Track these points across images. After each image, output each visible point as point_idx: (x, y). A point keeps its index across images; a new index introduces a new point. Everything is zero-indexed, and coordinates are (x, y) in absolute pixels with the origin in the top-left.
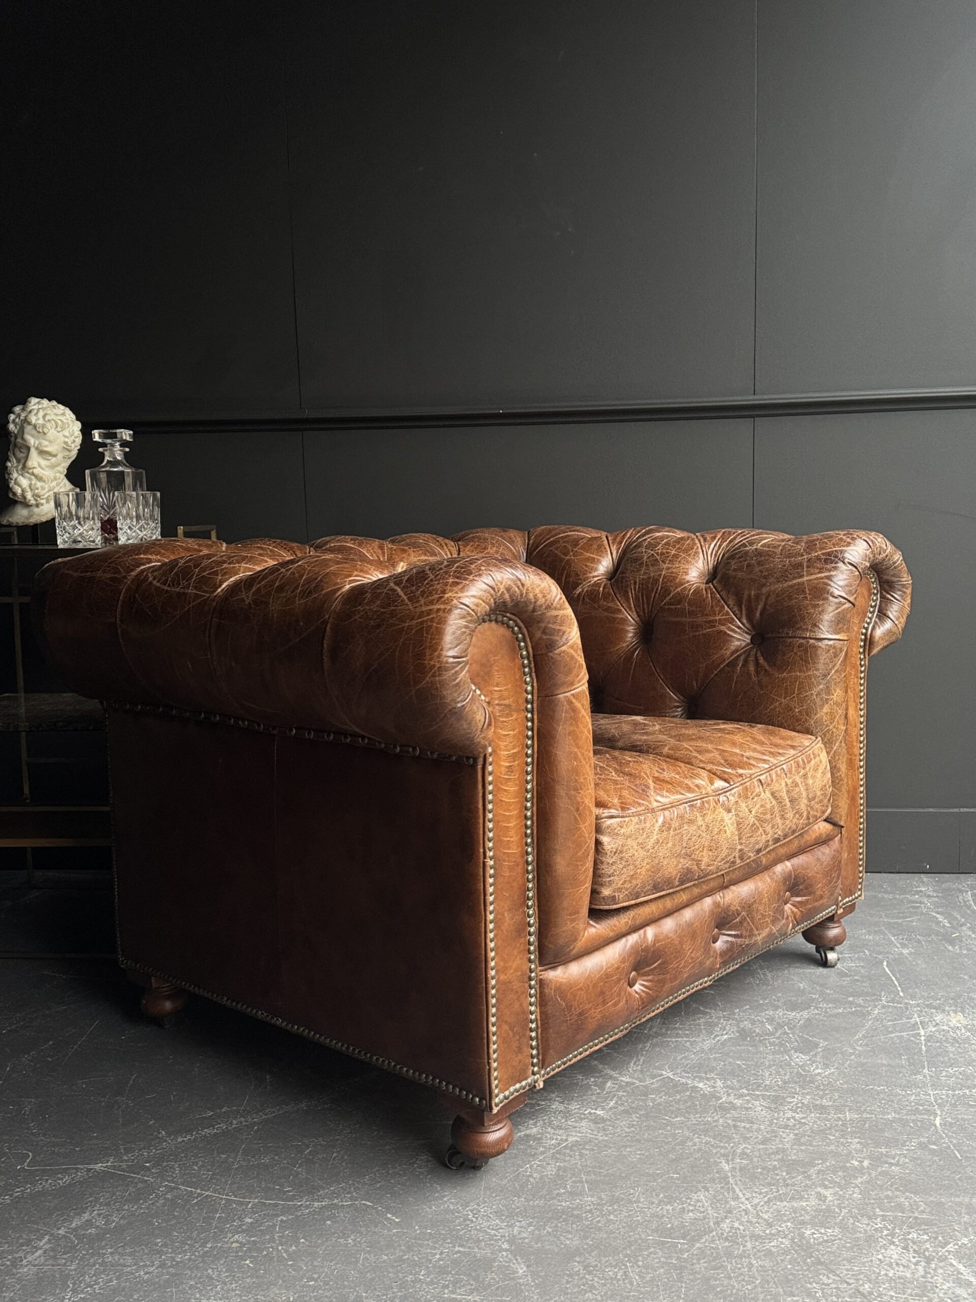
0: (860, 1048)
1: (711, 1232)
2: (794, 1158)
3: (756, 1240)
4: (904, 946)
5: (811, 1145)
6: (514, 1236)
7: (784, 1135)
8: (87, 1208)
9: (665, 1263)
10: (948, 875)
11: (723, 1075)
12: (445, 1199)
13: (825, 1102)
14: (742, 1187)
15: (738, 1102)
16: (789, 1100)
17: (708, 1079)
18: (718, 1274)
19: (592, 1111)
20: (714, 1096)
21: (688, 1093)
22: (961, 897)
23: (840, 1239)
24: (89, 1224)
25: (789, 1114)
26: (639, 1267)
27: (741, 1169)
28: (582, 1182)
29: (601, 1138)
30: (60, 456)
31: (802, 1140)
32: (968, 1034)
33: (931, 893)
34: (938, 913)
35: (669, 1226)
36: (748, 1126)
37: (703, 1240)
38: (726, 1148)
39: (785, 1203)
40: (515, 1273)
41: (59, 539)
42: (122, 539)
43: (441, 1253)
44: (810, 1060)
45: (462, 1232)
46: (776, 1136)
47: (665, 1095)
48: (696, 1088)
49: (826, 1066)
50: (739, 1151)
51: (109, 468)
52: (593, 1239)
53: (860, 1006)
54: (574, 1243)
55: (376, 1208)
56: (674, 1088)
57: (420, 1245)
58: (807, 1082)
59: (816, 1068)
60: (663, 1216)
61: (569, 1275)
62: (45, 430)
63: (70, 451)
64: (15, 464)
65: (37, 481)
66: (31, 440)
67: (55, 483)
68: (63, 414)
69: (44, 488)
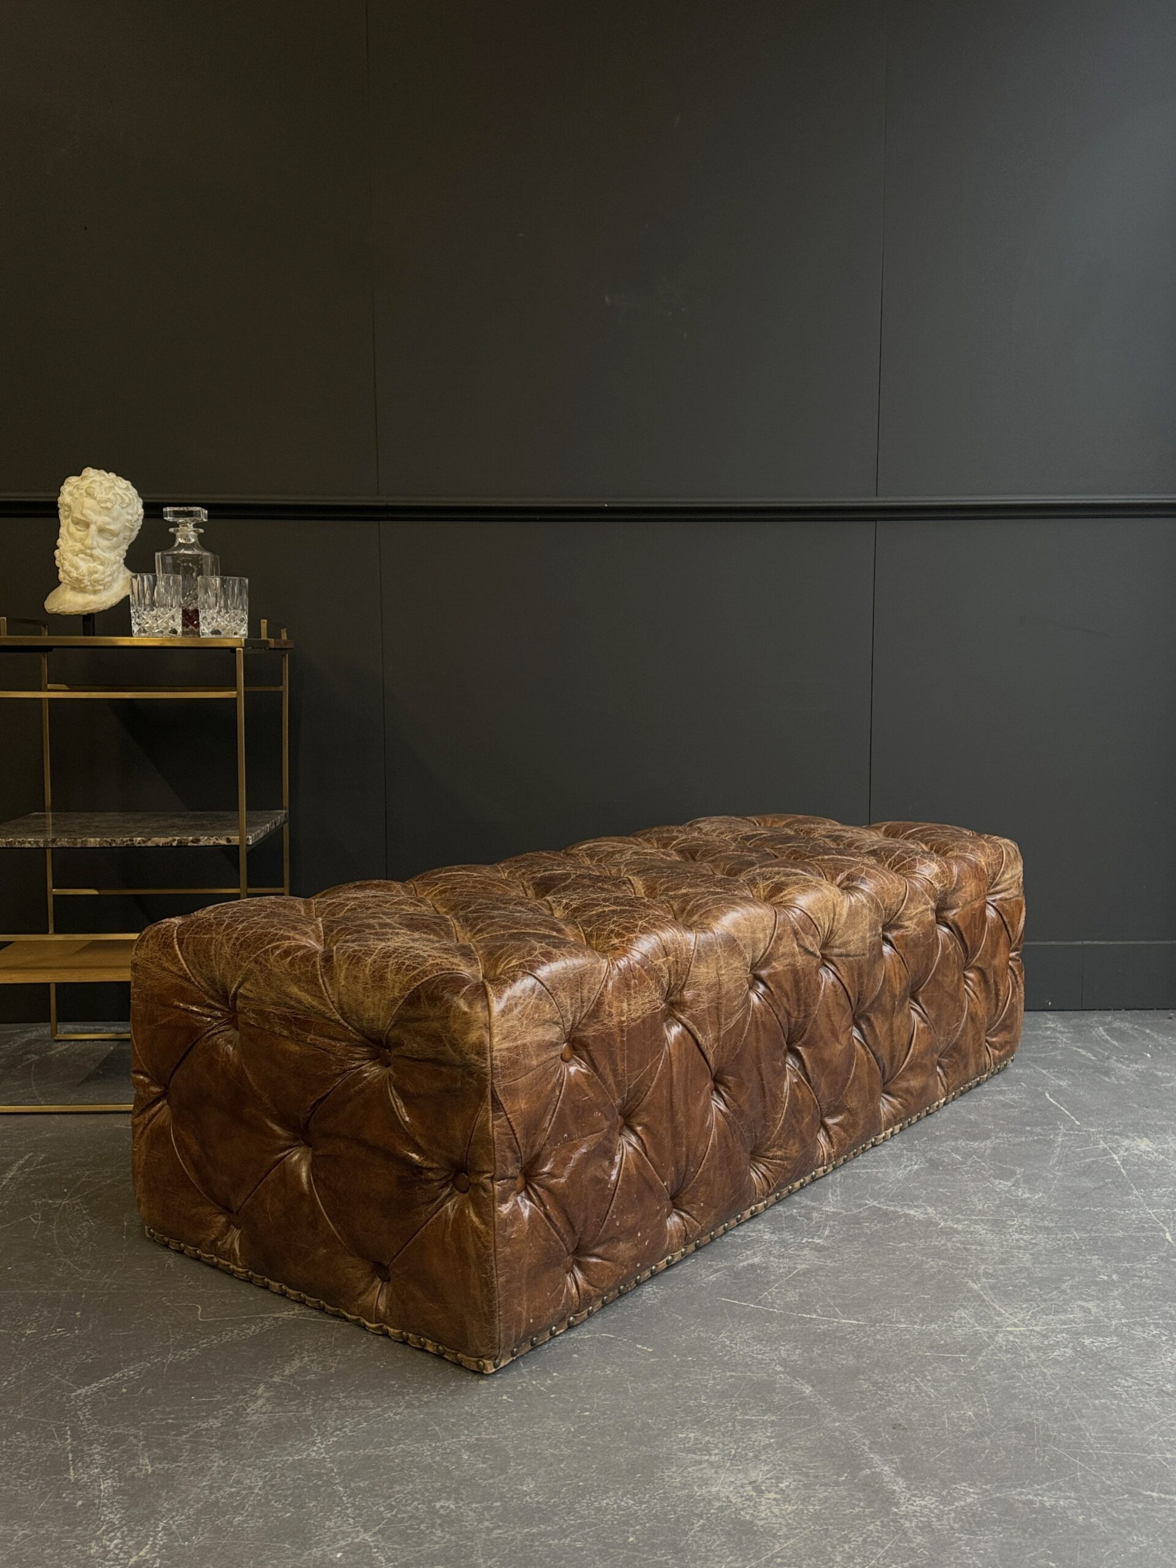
0: (1059, 1174)
1: (989, 1345)
2: (1040, 1275)
3: (1038, 1351)
4: (1059, 1078)
5: (1051, 1263)
6: (784, 1359)
7: (1021, 1256)
8: (293, 1355)
9: (953, 1376)
10: (1071, 1013)
11: (930, 1202)
12: (692, 1328)
13: (1046, 1223)
14: (1001, 1304)
15: (959, 1227)
16: (1009, 1223)
17: (916, 1206)
18: (1014, 1384)
19: (810, 1240)
20: (929, 1223)
21: (902, 1220)
22: (1094, 1033)
23: (1121, 1346)
24: (303, 1370)
25: (1017, 1236)
26: (929, 1381)
27: (992, 1288)
28: (830, 1306)
29: (831, 1265)
30: (121, 536)
31: (1041, 1259)
32: (1161, 1157)
33: (1062, 1029)
34: (1079, 1047)
35: (942, 1342)
36: (979, 1248)
37: (984, 1353)
38: (966, 1269)
39: (1051, 1317)
40: (801, 1393)
41: (135, 628)
42: (206, 631)
43: (714, 1379)
44: (1013, 1185)
45: (726, 1358)
46: (1013, 1257)
47: (879, 1222)
48: (908, 1215)
49: (1033, 1191)
50: (981, 1271)
51: (182, 551)
52: (868, 1358)
53: (1041, 1135)
54: (851, 1362)
55: (622, 1340)
56: (884, 1216)
57: (687, 1372)
58: (1021, 1206)
59: (1023, 1193)
60: (932, 1333)
61: (859, 1392)
62: (109, 505)
63: (132, 530)
64: (71, 543)
65: (95, 564)
66: (92, 516)
67: (115, 567)
68: (127, 489)
69: (104, 573)
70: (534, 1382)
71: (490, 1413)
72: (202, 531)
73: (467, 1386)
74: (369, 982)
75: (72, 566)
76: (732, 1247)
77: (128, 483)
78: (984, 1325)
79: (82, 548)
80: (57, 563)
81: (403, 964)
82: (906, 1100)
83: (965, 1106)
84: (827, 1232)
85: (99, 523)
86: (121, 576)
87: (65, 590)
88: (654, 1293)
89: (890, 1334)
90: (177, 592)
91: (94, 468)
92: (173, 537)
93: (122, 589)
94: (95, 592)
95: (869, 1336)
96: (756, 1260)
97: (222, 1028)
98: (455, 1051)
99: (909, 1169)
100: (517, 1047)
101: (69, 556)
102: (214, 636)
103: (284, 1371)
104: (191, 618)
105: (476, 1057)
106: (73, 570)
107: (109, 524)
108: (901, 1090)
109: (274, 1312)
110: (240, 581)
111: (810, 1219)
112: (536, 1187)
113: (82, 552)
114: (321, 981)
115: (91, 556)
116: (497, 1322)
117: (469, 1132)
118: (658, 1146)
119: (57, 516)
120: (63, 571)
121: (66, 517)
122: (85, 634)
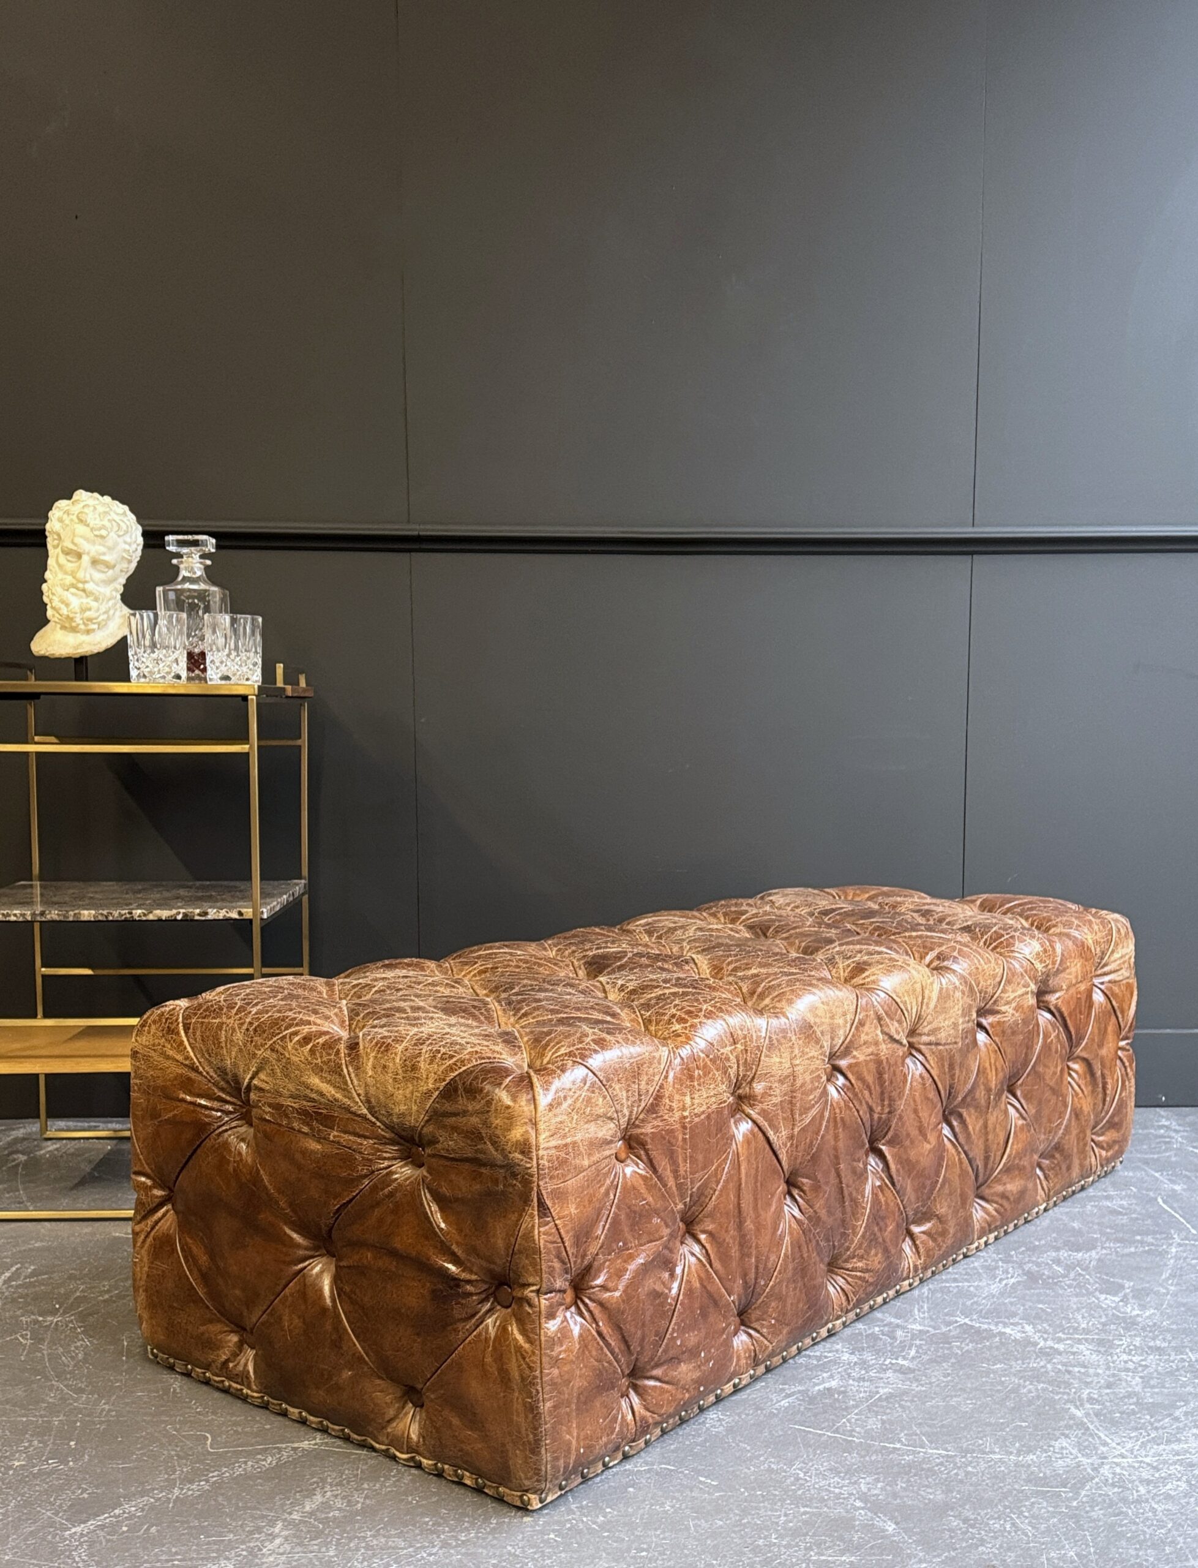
0: (1172, 1288)
1: (1093, 1478)
2: (1151, 1400)
3: (1148, 1485)
4: (1173, 1182)
5: (1164, 1387)
6: (865, 1493)
7: (1129, 1379)
8: (315, 1489)
9: (1054, 1512)
10: (1188, 1109)
11: (1027, 1318)
12: (762, 1459)
13: (1158, 1343)
14: (1106, 1433)
15: (1061, 1347)
16: (1117, 1342)
17: (1012, 1324)
18: (1122, 1520)
19: (894, 1361)
20: (1027, 1342)
21: (997, 1339)
24: (327, 1506)
25: (1125, 1357)
26: (1026, 1517)
27: (1097, 1415)
28: (916, 1435)
29: (917, 1389)
30: (117, 569)
31: (1152, 1382)
35: (1041, 1475)
36: (1083, 1370)
37: (1088, 1487)
38: (1069, 1394)
39: (1162, 1447)
40: (884, 1531)
41: (133, 673)
42: (214, 677)
43: (786, 1515)
44: (1122, 1301)
45: (800, 1492)
46: (1120, 1380)
47: (971, 1341)
48: (1004, 1333)
49: (1143, 1307)
50: (1085, 1396)
51: (187, 586)
52: (959, 1492)
53: (1153, 1244)
54: (939, 1497)
55: (682, 1472)
56: (978, 1335)
57: (756, 1508)
58: (1130, 1324)
59: (1132, 1310)
60: (1029, 1465)
61: (949, 1530)
62: (103, 532)
63: (130, 562)
64: (60, 576)
65: (89, 600)
66: (85, 546)
67: (111, 603)
68: (124, 514)
69: (98, 610)
70: (585, 1519)
71: (535, 1553)
72: (209, 562)
73: (509, 1523)
74: (400, 1072)
75: (62, 602)
76: (807, 1369)
77: (126, 508)
78: (1087, 1456)
79: (74, 582)
80: (45, 599)
81: (439, 1052)
82: (1001, 1205)
83: (1067, 1213)
84: (913, 1353)
85: (93, 553)
86: (118, 613)
87: (54, 630)
88: (720, 1420)
89: (983, 1465)
90: (181, 632)
91: (87, 490)
92: (177, 569)
93: (119, 628)
94: (88, 632)
95: (959, 1468)
96: (833, 1384)
97: (234, 1124)
98: (497, 1150)
99: (1004, 1282)
100: (566, 1145)
101: (59, 590)
102: (223, 682)
103: (304, 1507)
104: (196, 661)
105: (520, 1156)
106: (63, 606)
107: (104, 554)
108: (997, 1195)
109: (293, 1442)
110: (253, 620)
111: (894, 1338)
112: (587, 1301)
113: (73, 586)
114: (345, 1071)
115: (84, 590)
116: (543, 1451)
117: (513, 1240)
118: (724, 1257)
119: (45, 545)
120: (52, 607)
121: (55, 547)
122: (77, 680)
